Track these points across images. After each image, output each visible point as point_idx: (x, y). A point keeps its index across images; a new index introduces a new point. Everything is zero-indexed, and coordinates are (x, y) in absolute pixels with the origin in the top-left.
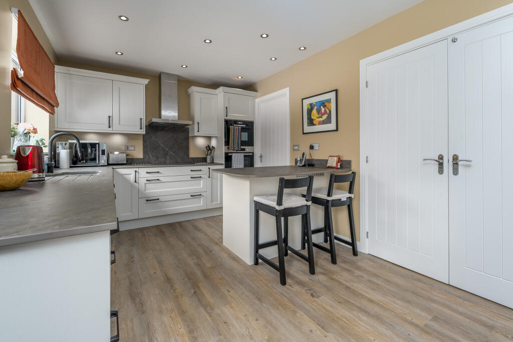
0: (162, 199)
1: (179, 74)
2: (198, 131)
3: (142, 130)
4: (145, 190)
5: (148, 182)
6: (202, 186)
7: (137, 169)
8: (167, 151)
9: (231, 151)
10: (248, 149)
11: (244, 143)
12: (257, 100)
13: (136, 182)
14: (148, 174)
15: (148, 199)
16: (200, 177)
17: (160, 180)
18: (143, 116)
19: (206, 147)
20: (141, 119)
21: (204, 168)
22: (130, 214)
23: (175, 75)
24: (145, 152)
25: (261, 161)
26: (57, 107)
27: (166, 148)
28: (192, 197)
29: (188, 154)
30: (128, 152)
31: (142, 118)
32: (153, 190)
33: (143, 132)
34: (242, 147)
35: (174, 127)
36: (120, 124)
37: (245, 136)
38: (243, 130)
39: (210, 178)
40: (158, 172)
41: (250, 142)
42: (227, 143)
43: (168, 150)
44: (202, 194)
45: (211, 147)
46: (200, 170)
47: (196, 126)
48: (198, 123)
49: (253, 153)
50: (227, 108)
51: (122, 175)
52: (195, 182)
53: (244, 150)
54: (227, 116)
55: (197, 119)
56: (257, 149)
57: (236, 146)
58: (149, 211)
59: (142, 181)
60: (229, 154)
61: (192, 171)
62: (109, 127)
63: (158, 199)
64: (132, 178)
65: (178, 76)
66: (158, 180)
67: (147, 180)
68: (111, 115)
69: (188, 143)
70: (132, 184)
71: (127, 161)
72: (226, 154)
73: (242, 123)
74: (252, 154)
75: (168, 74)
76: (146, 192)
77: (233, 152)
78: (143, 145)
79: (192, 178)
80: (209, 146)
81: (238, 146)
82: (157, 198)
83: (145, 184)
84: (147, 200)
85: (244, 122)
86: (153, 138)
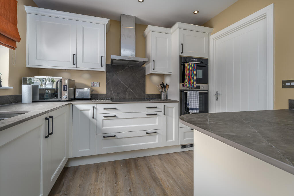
0: (118, 135)
1: (137, 17)
2: (154, 69)
3: (103, 67)
4: (103, 126)
5: (105, 118)
6: (157, 124)
7: (95, 105)
8: (126, 88)
9: (186, 88)
10: (203, 86)
11: (199, 81)
12: (212, 37)
13: (93, 118)
14: (105, 110)
15: (105, 135)
16: (156, 114)
17: (117, 117)
18: (104, 54)
19: (161, 84)
20: (102, 57)
21: (160, 105)
22: (88, 150)
23: (133, 17)
24: (108, 89)
25: (217, 100)
26: (19, 42)
27: (125, 85)
28: (147, 135)
29: (144, 91)
30: (94, 88)
31: (103, 55)
32: (111, 127)
33: (104, 69)
34: (197, 85)
35: (132, 67)
36: (83, 61)
37: (200, 74)
38: (198, 66)
39: (165, 116)
40: (115, 109)
41: (205, 80)
42: (182, 80)
43: (127, 86)
44: (157, 131)
45: (165, 85)
46: (156, 107)
47: (151, 64)
48: (154, 61)
49: (208, 90)
50: (182, 44)
51: (81, 110)
52: (151, 119)
53: (199, 87)
54: (182, 53)
55: (153, 58)
56: (212, 87)
57: (191, 83)
58: (106, 147)
59: (100, 118)
60: (185, 92)
61: (147, 108)
62: (74, 64)
63: (115, 136)
64: (90, 113)
65: (135, 17)
66: (115, 116)
67: (104, 117)
68: (75, 53)
69: (144, 81)
70: (90, 120)
71: (91, 97)
72: (181, 91)
73: (197, 60)
74: (207, 92)
75: (127, 16)
76: (104, 128)
77: (188, 89)
78: (107, 82)
79: (147, 115)
80: (163, 84)
81: (193, 84)
82: (113, 135)
83: (103, 120)
84: (104, 137)
85: (199, 59)
86: (114, 76)
